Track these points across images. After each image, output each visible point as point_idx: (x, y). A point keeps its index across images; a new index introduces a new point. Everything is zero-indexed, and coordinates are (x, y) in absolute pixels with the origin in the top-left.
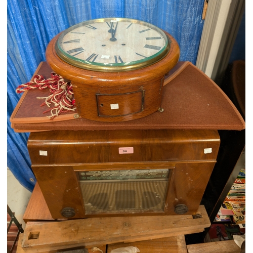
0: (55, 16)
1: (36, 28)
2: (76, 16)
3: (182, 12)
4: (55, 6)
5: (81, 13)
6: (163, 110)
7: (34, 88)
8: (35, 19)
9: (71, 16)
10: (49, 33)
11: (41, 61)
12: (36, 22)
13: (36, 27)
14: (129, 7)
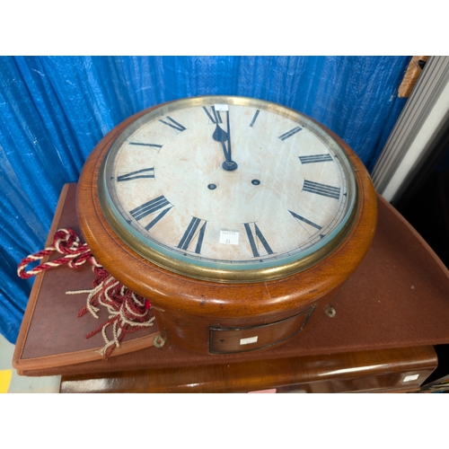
0: (87, 92)
1: (45, 120)
2: (130, 79)
3: (358, 80)
4: (85, 70)
5: (140, 71)
6: (334, 312)
7: (57, 265)
8: (39, 99)
9: (119, 79)
10: (76, 128)
11: (64, 182)
12: (44, 106)
13: (45, 115)
14: (248, 66)
